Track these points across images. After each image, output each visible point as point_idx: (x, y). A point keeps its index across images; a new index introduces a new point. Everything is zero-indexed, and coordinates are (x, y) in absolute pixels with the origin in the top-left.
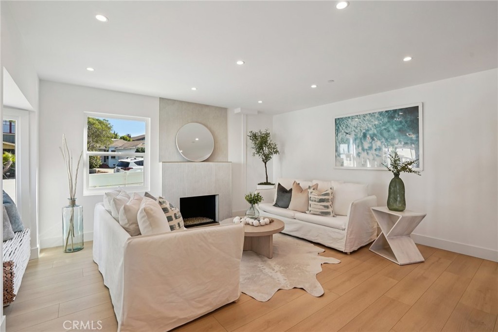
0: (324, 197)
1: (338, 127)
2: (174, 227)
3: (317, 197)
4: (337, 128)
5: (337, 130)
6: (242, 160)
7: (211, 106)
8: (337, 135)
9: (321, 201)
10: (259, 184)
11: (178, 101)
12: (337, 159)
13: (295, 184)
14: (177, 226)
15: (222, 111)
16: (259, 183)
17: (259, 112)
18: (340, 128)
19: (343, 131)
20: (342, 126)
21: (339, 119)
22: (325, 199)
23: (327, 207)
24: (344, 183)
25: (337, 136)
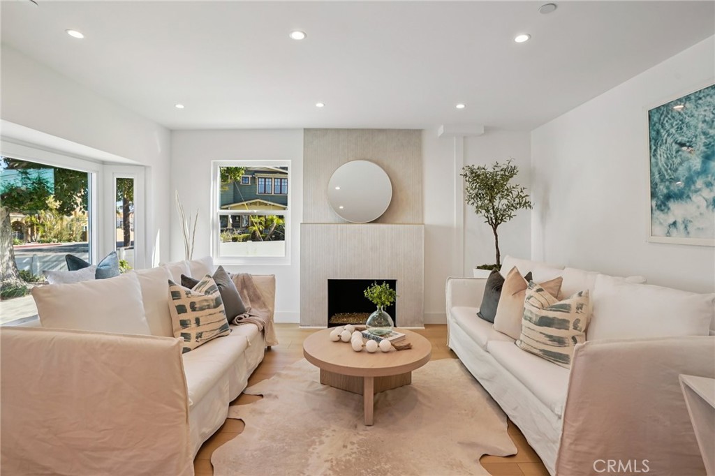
0: (551, 314)
1: (658, 132)
2: (188, 322)
3: (535, 310)
4: (654, 134)
5: (655, 140)
6: (455, 219)
7: (389, 130)
8: (654, 153)
9: (544, 322)
10: (478, 268)
11: (331, 129)
12: (655, 216)
13: (513, 272)
14: (193, 322)
15: (410, 138)
16: (481, 265)
17: (488, 130)
18: (663, 133)
19: (670, 140)
20: (668, 126)
21: (658, 109)
22: (554, 319)
23: (560, 341)
24: (645, 283)
25: (655, 155)
